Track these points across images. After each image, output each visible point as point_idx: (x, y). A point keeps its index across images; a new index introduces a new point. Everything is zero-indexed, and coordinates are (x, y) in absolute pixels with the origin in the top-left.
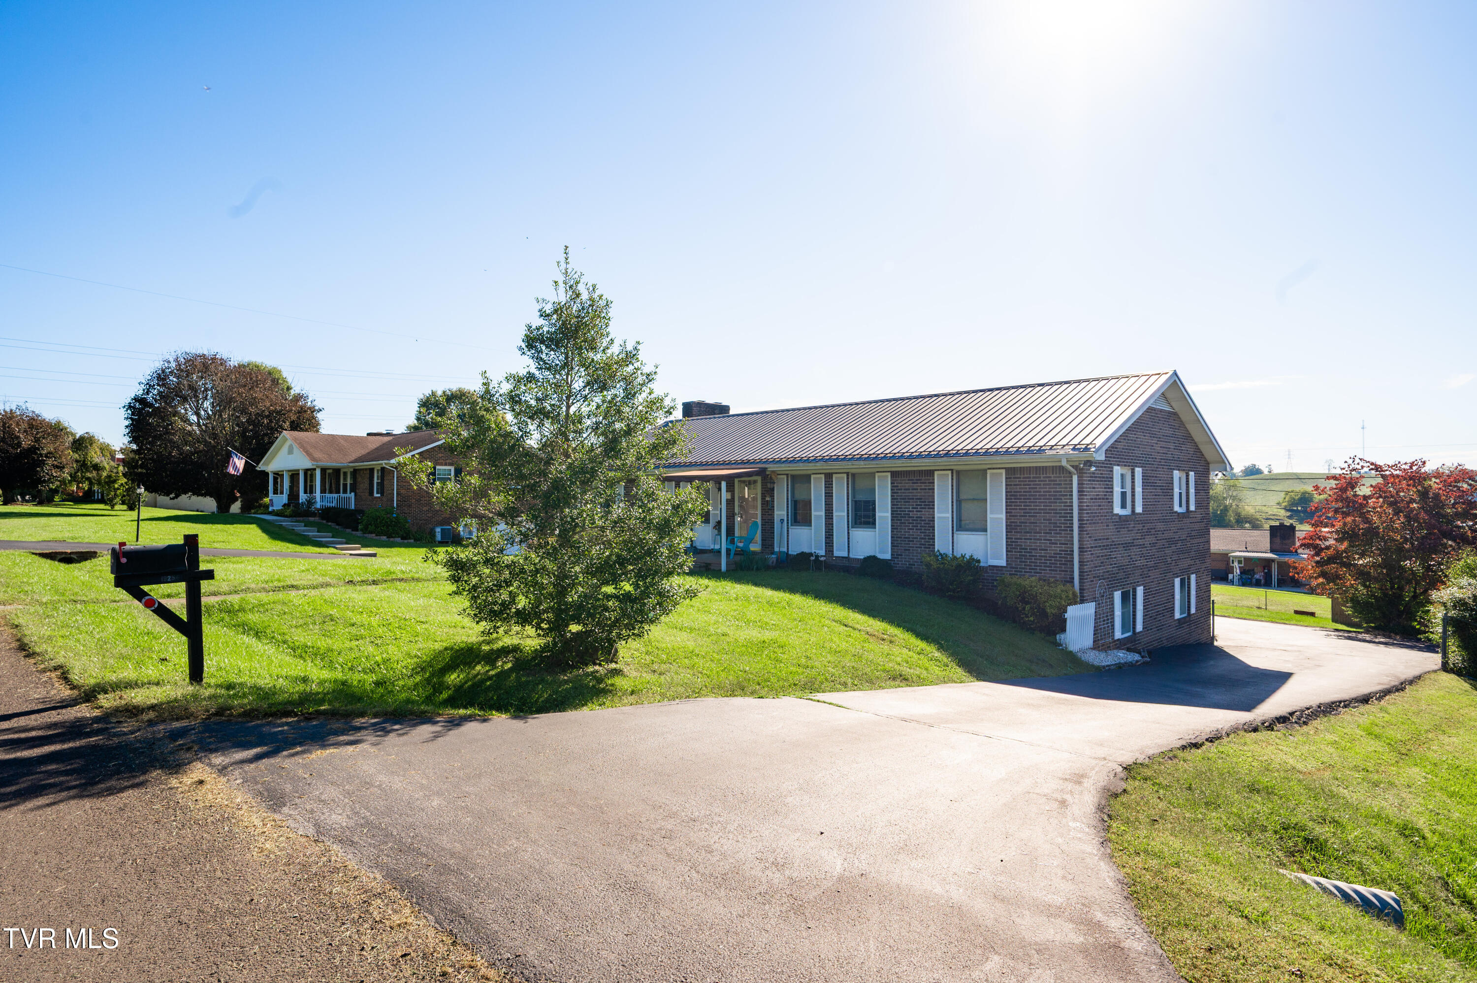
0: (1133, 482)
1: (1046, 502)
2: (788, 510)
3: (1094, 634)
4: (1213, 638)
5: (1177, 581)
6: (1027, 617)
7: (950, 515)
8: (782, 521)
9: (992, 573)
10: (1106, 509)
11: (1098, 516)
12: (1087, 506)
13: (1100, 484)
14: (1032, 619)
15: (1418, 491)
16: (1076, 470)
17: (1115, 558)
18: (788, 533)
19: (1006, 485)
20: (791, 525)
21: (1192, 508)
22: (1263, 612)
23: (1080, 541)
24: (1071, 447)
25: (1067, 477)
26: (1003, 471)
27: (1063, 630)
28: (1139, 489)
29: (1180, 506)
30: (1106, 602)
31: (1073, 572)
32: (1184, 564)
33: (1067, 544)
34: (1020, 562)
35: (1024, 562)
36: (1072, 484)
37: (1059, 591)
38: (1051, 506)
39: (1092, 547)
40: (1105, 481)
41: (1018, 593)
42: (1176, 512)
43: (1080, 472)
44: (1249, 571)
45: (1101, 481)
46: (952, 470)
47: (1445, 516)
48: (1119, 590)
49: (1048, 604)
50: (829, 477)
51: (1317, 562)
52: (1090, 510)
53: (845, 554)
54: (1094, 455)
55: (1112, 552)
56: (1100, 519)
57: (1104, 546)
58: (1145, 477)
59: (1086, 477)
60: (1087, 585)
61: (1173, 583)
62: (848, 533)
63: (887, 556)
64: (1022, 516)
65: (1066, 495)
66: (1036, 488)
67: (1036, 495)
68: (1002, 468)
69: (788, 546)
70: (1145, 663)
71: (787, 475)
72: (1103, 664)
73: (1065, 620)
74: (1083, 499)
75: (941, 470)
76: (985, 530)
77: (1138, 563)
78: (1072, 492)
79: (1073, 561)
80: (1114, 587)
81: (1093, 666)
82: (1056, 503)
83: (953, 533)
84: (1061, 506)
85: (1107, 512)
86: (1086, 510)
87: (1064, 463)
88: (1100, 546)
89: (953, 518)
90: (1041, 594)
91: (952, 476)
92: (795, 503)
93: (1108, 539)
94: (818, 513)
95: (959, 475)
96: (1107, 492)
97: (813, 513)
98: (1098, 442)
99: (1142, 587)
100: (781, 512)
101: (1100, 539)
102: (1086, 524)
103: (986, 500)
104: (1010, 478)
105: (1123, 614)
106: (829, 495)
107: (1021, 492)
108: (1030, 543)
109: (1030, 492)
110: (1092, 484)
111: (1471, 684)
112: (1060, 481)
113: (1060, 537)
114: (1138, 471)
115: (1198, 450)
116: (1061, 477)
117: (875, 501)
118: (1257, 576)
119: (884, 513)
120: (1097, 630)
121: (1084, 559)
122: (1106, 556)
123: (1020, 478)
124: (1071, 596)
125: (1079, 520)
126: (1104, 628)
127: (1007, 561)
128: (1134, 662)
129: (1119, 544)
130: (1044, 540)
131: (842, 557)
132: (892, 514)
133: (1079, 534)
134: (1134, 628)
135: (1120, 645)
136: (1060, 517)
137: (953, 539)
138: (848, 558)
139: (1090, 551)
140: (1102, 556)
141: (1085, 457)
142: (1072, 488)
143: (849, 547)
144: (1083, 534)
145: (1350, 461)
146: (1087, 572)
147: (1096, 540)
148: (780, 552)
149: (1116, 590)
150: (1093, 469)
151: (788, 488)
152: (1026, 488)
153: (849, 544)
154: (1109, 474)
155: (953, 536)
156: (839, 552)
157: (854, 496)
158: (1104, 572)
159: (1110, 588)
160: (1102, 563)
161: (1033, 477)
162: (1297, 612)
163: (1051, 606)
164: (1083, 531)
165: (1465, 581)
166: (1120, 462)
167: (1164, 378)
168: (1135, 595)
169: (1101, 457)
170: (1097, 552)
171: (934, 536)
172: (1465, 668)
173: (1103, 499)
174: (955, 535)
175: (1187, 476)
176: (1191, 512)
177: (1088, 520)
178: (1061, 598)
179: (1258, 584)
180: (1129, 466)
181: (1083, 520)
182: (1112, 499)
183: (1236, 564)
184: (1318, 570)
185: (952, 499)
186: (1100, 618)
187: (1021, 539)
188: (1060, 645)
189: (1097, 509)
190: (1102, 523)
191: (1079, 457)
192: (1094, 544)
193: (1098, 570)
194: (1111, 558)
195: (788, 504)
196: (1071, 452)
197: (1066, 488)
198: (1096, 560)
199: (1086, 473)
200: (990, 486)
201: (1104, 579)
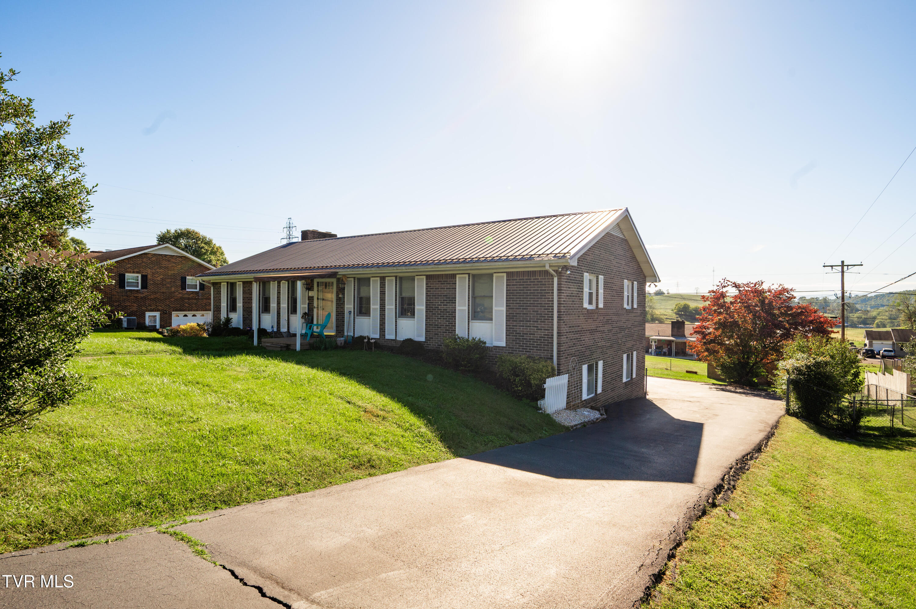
0: (597, 286)
1: (535, 298)
2: (354, 304)
3: (567, 398)
4: (646, 393)
5: (625, 356)
6: (517, 387)
7: (466, 308)
8: (350, 312)
9: (496, 352)
10: (578, 304)
11: (572, 309)
12: (564, 301)
13: (574, 285)
14: (520, 388)
15: (760, 300)
16: (557, 273)
17: (584, 340)
18: (354, 322)
19: (507, 285)
20: (357, 316)
21: (635, 306)
22: (669, 372)
23: (558, 328)
24: (553, 255)
25: (550, 279)
26: (505, 275)
27: (543, 397)
28: (601, 291)
29: (628, 305)
30: (577, 373)
31: (553, 351)
32: (629, 345)
33: (549, 330)
34: (516, 343)
35: (518, 343)
36: (553, 284)
37: (541, 366)
38: (538, 301)
39: (567, 332)
40: (578, 283)
41: (511, 368)
42: (625, 309)
43: (559, 274)
44: (660, 347)
45: (575, 283)
46: (469, 274)
47: (774, 315)
48: (586, 364)
49: (532, 377)
50: (383, 279)
51: (705, 343)
52: (566, 304)
53: (393, 337)
54: (569, 261)
55: (581, 336)
56: (573, 312)
57: (576, 331)
58: (606, 283)
59: (564, 279)
60: (563, 361)
61: (622, 358)
62: (396, 321)
63: (423, 339)
64: (518, 309)
65: (549, 293)
66: (528, 287)
67: (527, 293)
68: (504, 272)
69: (354, 332)
70: (603, 420)
71: (354, 278)
72: (572, 424)
73: (544, 390)
74: (561, 295)
75: (461, 274)
76: (491, 319)
77: (600, 344)
78: (553, 290)
79: (553, 343)
80: (582, 362)
81: (564, 426)
82: (542, 298)
83: (469, 322)
84: (545, 301)
85: (579, 307)
86: (563, 304)
87: (547, 268)
88: (573, 332)
89: (469, 310)
90: (527, 369)
91: (469, 278)
92: (361, 299)
93: (579, 326)
94: (375, 306)
95: (475, 278)
96: (579, 291)
97: (372, 307)
98: (573, 252)
99: (602, 361)
100: (349, 306)
101: (573, 327)
102: (563, 315)
103: (492, 296)
104: (510, 280)
105: (588, 381)
106: (383, 293)
107: (517, 290)
108: (523, 329)
109: (524, 290)
110: (568, 285)
111: (806, 424)
112: (545, 282)
113: (544, 324)
114: (601, 277)
115: (639, 267)
116: (545, 279)
117: (414, 298)
118: (664, 350)
119: (420, 307)
120: (569, 395)
121: (561, 341)
122: (577, 339)
123: (516, 280)
124: (550, 370)
125: (558, 312)
126: (575, 392)
127: (506, 343)
128: (595, 420)
129: (586, 330)
130: (533, 327)
131: (392, 340)
132: (426, 307)
133: (558, 322)
134: (596, 391)
135: (586, 404)
136: (544, 309)
137: (469, 326)
138: (395, 340)
139: (566, 335)
140: (574, 339)
141: (563, 263)
142: (553, 287)
143: (396, 332)
144: (560, 322)
145: (722, 281)
146: (563, 351)
147: (570, 327)
148: (348, 336)
149: (584, 364)
150: (569, 272)
151: (354, 288)
152: (521, 288)
153: (396, 330)
154: (581, 278)
155: (469, 324)
156: (389, 335)
157: (401, 293)
158: (575, 351)
159: (579, 363)
160: (574, 344)
161: (526, 279)
162: (687, 372)
163: (534, 378)
164: (560, 320)
165: (800, 355)
166: (588, 270)
167: (620, 212)
168: (597, 367)
169: (574, 263)
170: (570, 336)
171: (455, 324)
172: (800, 412)
173: (576, 296)
174: (470, 323)
175: (633, 284)
176: (635, 309)
177: (564, 312)
178: (542, 372)
179: (664, 355)
180: (595, 274)
181: (561, 312)
182: (582, 297)
183: (653, 343)
184: (704, 347)
185: (469, 296)
186: (572, 386)
187: (517, 326)
188: (541, 409)
189: (572, 304)
190: (575, 314)
191: (558, 263)
192: (569, 330)
193: (571, 349)
194: (581, 341)
195: (354, 300)
196: (552, 259)
197: (549, 287)
198: (570, 342)
199: (563, 276)
200: (496, 286)
201: (575, 356)
